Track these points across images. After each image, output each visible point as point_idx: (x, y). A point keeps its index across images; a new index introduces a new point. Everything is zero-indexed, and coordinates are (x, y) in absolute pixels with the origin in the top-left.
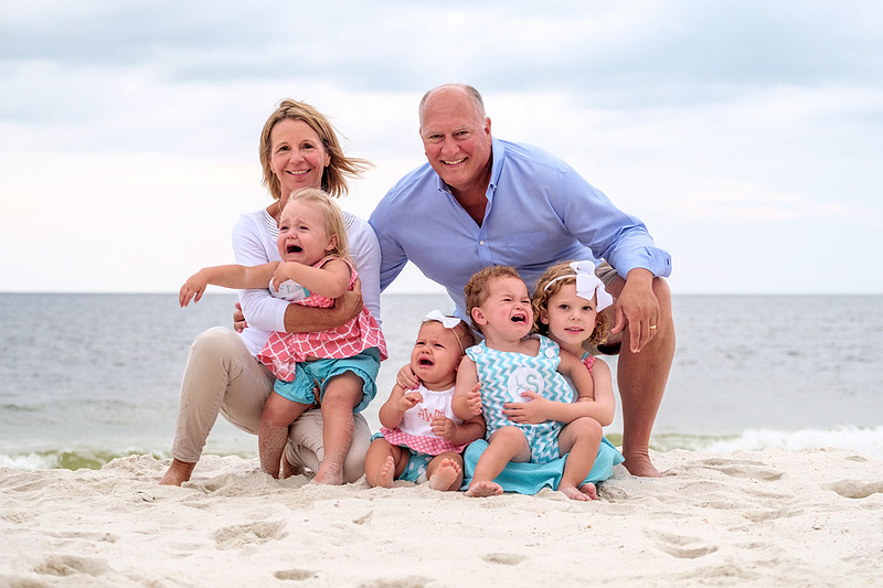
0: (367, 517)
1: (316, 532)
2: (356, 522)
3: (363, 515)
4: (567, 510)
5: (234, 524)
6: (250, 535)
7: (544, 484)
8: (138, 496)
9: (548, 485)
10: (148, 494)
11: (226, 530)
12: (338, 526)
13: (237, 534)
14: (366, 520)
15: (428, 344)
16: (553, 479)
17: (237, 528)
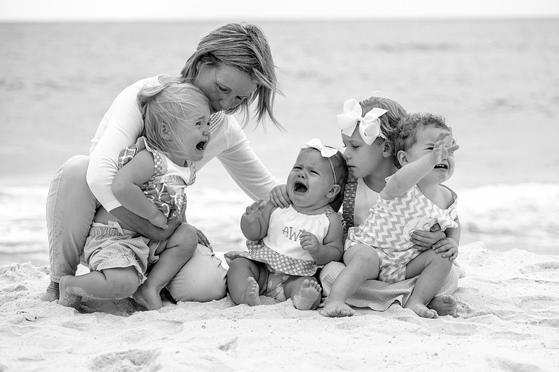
0: (233, 342)
1: (187, 364)
2: (222, 348)
3: (229, 342)
4: (415, 332)
5: (111, 352)
6: (126, 363)
7: (393, 300)
8: (21, 316)
9: (397, 301)
10: (31, 313)
11: (104, 358)
12: (207, 358)
13: (114, 361)
14: (232, 346)
15: (305, 169)
16: (402, 296)
17: (114, 355)
